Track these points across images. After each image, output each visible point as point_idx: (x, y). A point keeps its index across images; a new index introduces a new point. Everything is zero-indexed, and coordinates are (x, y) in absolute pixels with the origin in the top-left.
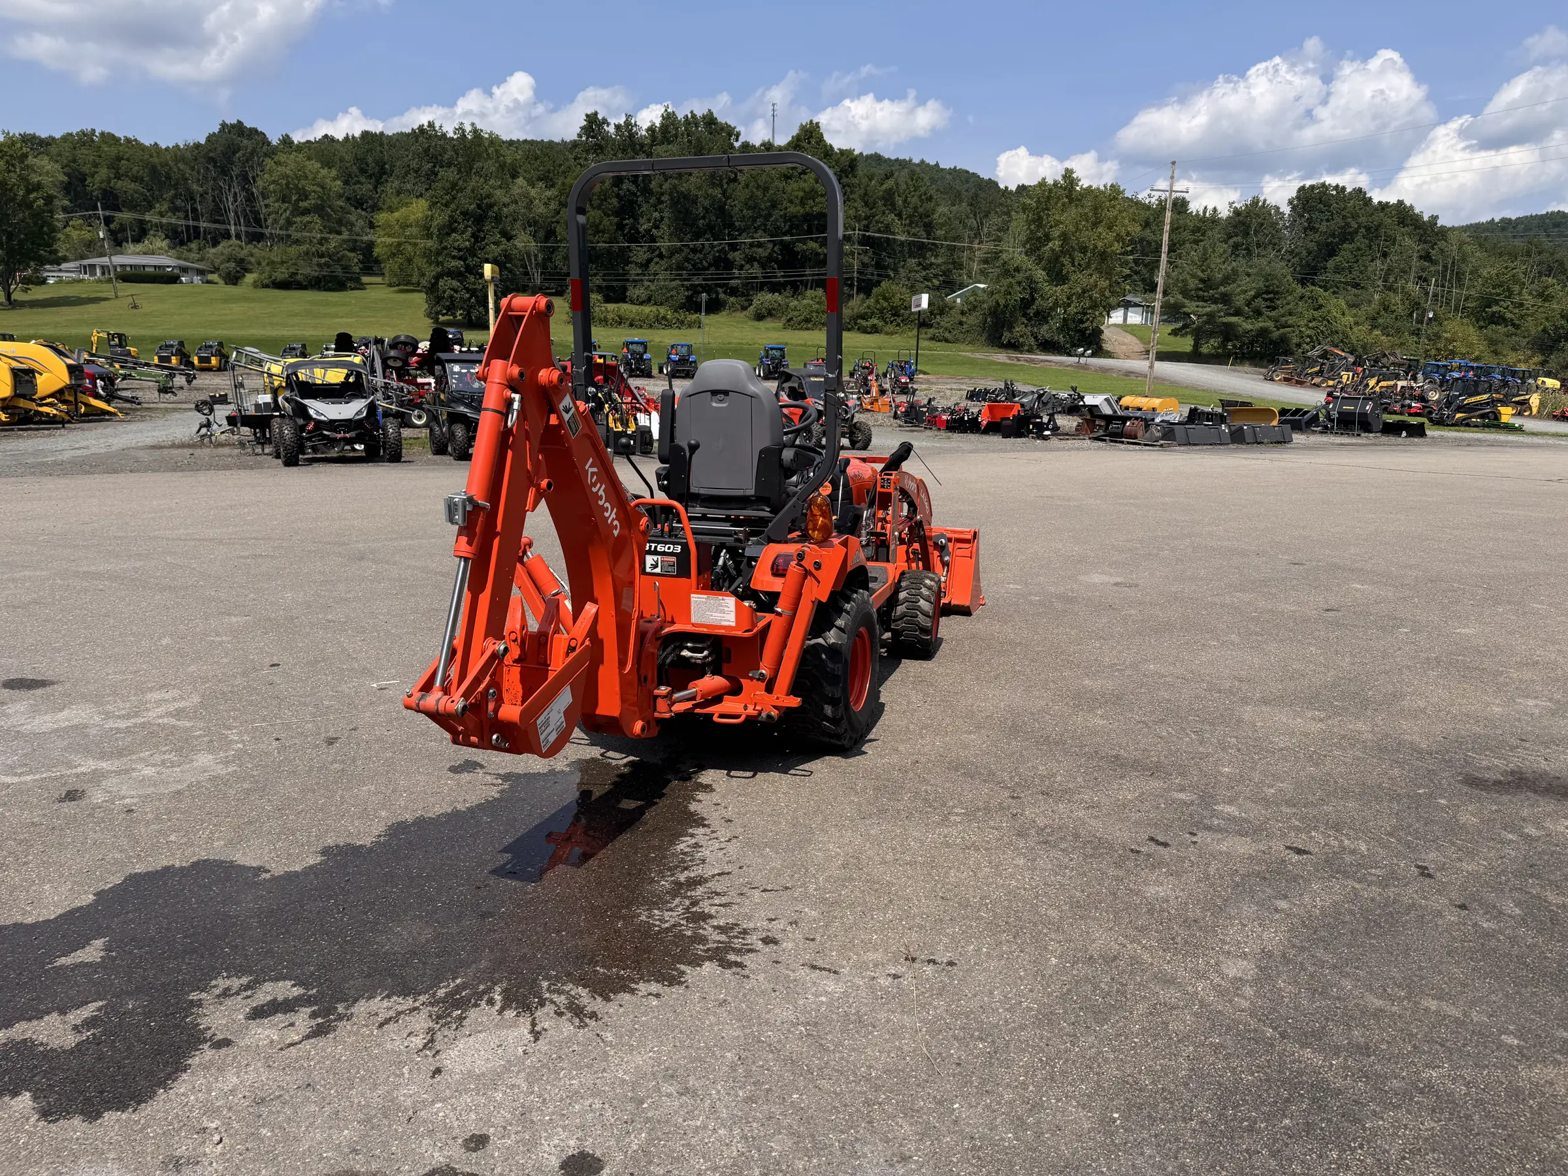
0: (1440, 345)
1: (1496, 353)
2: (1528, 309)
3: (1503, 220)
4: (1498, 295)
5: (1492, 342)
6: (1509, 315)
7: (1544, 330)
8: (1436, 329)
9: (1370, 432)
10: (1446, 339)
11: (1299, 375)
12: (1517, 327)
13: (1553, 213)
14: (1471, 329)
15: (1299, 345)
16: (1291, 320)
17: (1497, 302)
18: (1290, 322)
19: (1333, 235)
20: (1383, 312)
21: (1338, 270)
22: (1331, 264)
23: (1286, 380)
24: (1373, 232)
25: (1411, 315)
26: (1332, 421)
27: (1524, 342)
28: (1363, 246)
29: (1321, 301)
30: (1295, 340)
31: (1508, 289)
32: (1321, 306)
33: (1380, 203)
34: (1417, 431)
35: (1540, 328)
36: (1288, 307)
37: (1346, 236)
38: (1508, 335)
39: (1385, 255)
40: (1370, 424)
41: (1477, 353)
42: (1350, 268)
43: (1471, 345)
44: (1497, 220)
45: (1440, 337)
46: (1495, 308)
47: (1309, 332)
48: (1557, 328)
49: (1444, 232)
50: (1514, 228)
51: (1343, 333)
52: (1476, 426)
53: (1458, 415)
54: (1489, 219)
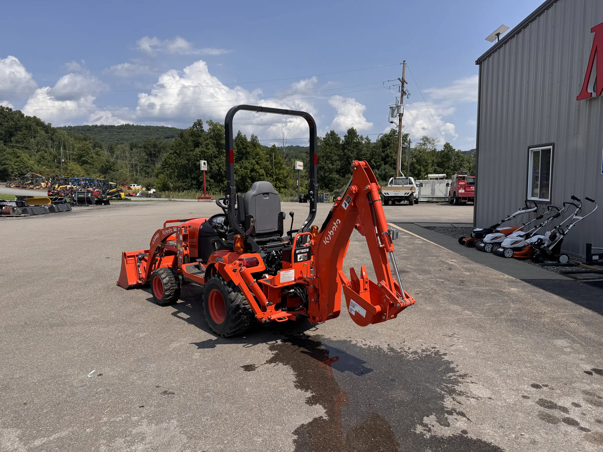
0: (69, 172)
1: (88, 174)
2: (95, 159)
3: (69, 127)
4: (84, 153)
5: (86, 170)
6: (89, 161)
7: (102, 166)
8: (65, 166)
9: (92, 204)
10: (70, 169)
11: (23, 184)
12: (93, 165)
13: (86, 126)
14: (78, 166)
15: (12, 172)
16: (7, 162)
17: (84, 156)
18: (7, 163)
19: (11, 128)
20: (42, 159)
21: (17, 142)
22: (13, 139)
23: (16, 187)
24: (28, 128)
25: (54, 160)
26: (75, 201)
27: (96, 170)
28: (26, 133)
29: (18, 154)
30: (10, 170)
31: (87, 152)
32: (19, 157)
33: (27, 116)
34: (107, 203)
35: (101, 165)
36: (4, 157)
37: (17, 128)
38: (91, 168)
39: (35, 137)
40: (91, 201)
41: (82, 174)
42: (23, 142)
43: (79, 172)
44: (67, 127)
45: (67, 169)
46: (84, 159)
47: (16, 167)
48: (106, 166)
49: (54, 130)
50: (74, 130)
51: (31, 167)
52: (115, 200)
53: (108, 196)
54: (64, 126)
